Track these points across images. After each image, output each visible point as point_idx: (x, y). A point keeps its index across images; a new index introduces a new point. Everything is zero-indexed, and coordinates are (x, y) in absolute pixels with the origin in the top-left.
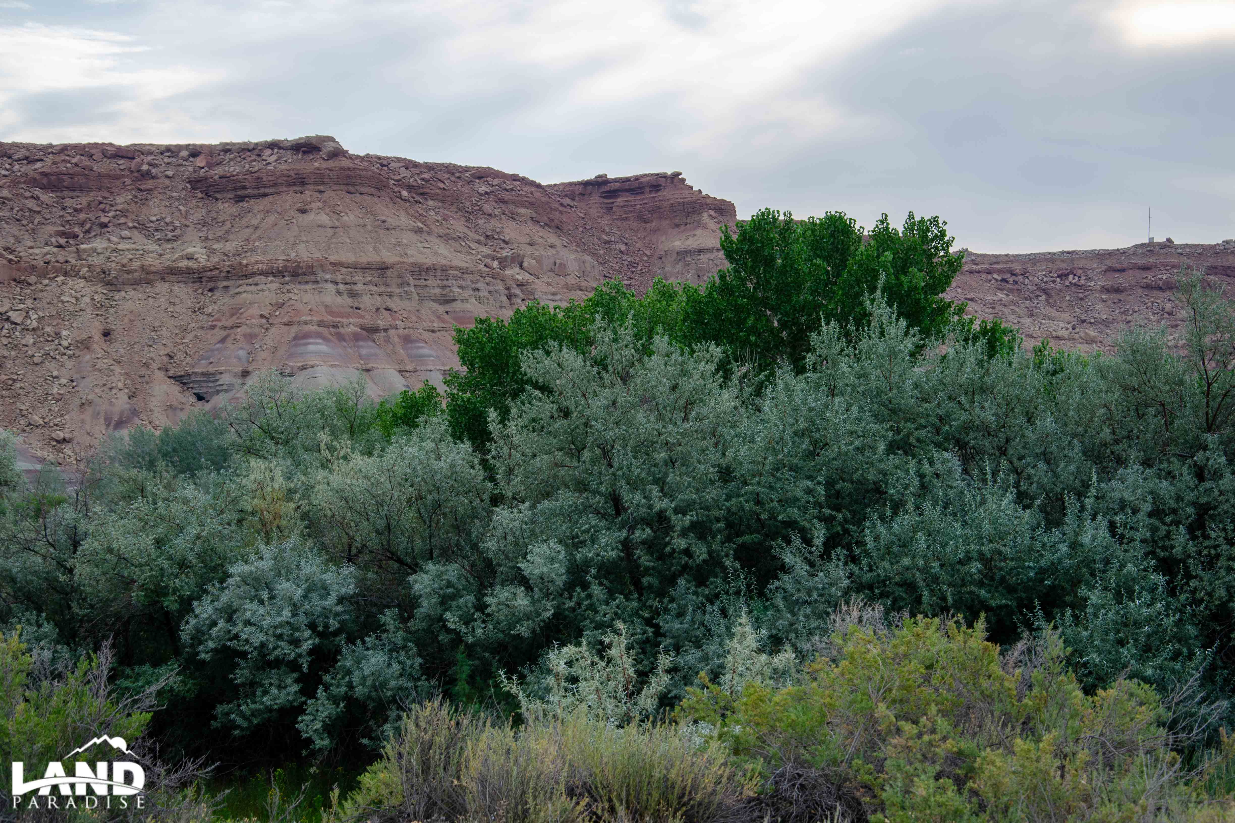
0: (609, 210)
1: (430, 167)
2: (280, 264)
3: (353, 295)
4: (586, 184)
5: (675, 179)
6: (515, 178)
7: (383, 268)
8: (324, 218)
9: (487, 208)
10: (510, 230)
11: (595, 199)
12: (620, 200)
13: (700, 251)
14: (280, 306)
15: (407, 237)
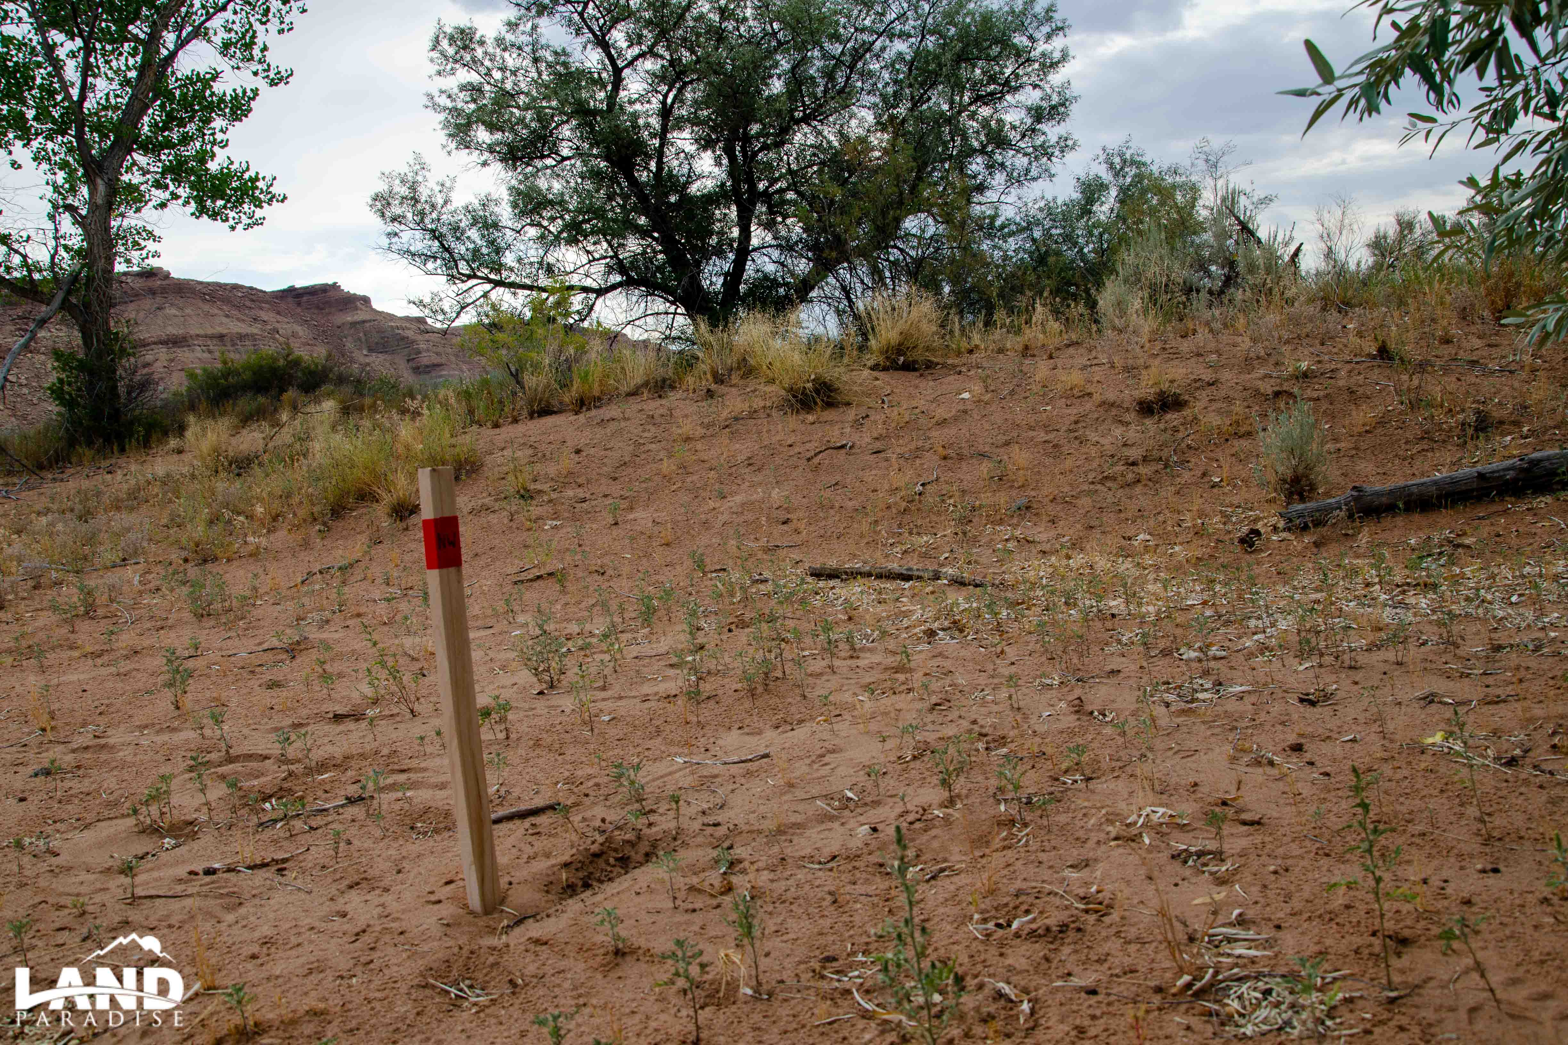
0: (299, 304)
1: (209, 284)
2: (164, 337)
3: (210, 352)
4: (283, 291)
5: (335, 287)
6: (251, 288)
7: (221, 337)
8: (173, 311)
9: (248, 303)
10: (264, 315)
11: (290, 299)
12: (305, 299)
13: (364, 322)
14: (172, 360)
15: (224, 320)
